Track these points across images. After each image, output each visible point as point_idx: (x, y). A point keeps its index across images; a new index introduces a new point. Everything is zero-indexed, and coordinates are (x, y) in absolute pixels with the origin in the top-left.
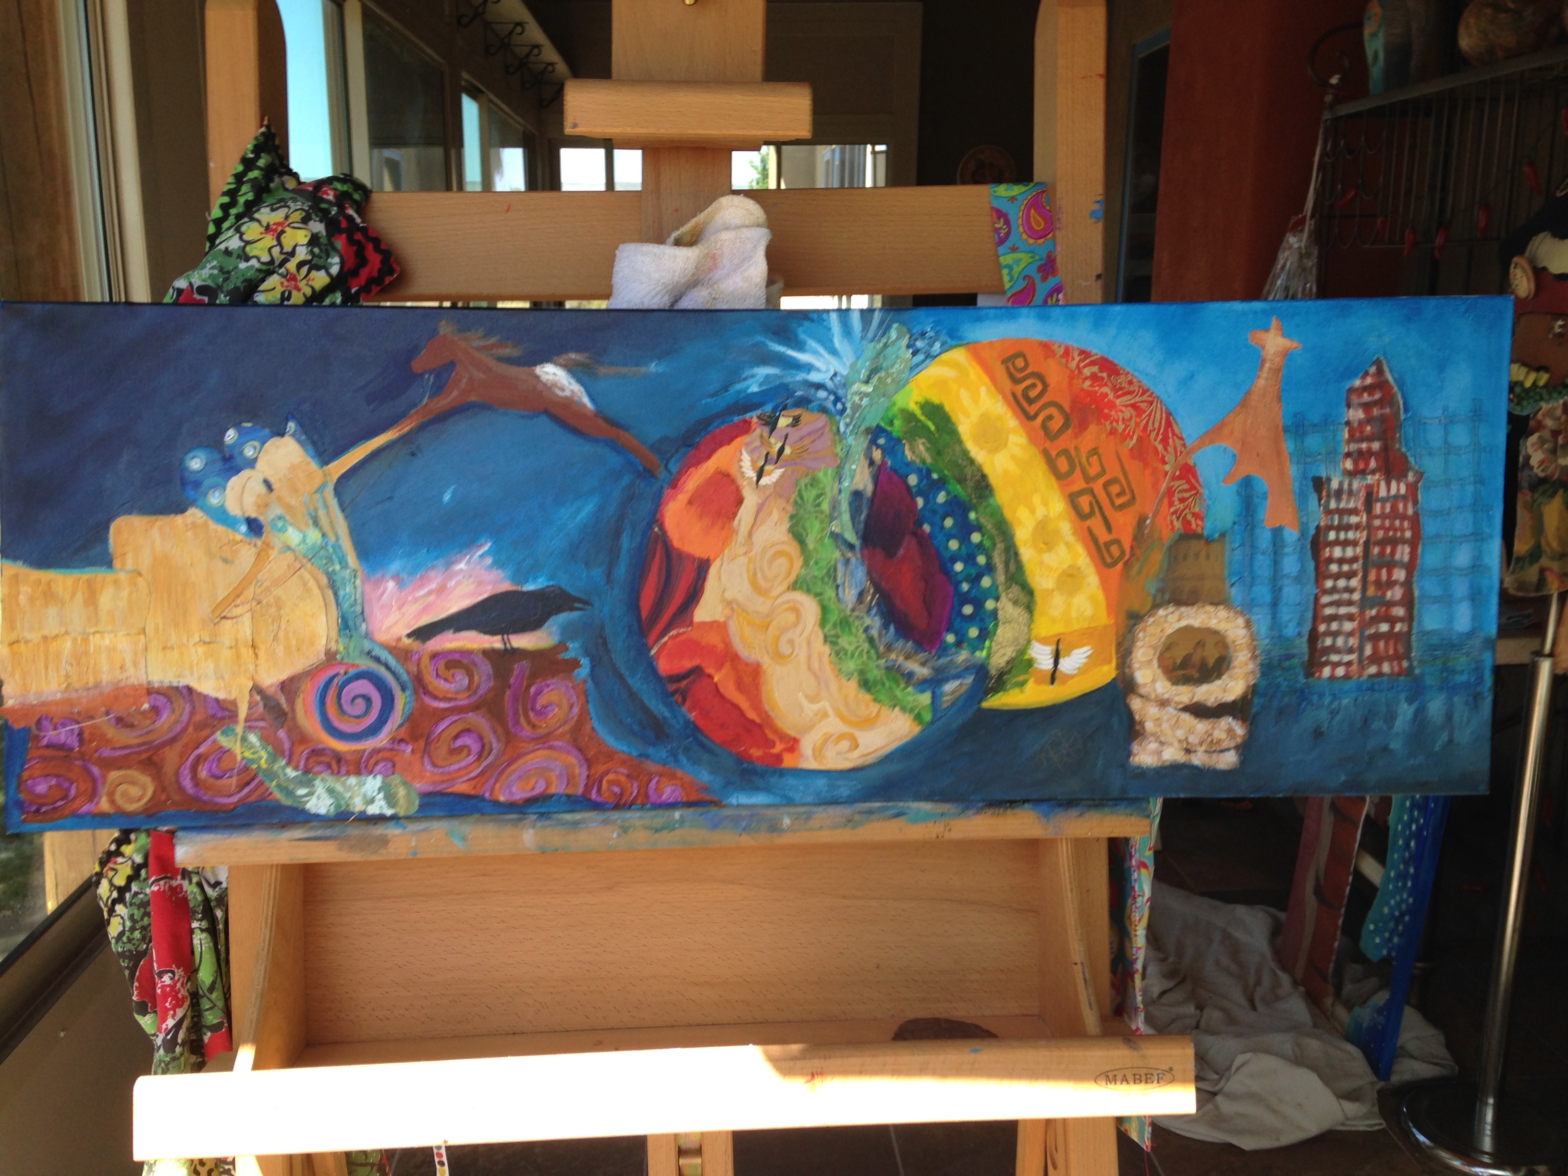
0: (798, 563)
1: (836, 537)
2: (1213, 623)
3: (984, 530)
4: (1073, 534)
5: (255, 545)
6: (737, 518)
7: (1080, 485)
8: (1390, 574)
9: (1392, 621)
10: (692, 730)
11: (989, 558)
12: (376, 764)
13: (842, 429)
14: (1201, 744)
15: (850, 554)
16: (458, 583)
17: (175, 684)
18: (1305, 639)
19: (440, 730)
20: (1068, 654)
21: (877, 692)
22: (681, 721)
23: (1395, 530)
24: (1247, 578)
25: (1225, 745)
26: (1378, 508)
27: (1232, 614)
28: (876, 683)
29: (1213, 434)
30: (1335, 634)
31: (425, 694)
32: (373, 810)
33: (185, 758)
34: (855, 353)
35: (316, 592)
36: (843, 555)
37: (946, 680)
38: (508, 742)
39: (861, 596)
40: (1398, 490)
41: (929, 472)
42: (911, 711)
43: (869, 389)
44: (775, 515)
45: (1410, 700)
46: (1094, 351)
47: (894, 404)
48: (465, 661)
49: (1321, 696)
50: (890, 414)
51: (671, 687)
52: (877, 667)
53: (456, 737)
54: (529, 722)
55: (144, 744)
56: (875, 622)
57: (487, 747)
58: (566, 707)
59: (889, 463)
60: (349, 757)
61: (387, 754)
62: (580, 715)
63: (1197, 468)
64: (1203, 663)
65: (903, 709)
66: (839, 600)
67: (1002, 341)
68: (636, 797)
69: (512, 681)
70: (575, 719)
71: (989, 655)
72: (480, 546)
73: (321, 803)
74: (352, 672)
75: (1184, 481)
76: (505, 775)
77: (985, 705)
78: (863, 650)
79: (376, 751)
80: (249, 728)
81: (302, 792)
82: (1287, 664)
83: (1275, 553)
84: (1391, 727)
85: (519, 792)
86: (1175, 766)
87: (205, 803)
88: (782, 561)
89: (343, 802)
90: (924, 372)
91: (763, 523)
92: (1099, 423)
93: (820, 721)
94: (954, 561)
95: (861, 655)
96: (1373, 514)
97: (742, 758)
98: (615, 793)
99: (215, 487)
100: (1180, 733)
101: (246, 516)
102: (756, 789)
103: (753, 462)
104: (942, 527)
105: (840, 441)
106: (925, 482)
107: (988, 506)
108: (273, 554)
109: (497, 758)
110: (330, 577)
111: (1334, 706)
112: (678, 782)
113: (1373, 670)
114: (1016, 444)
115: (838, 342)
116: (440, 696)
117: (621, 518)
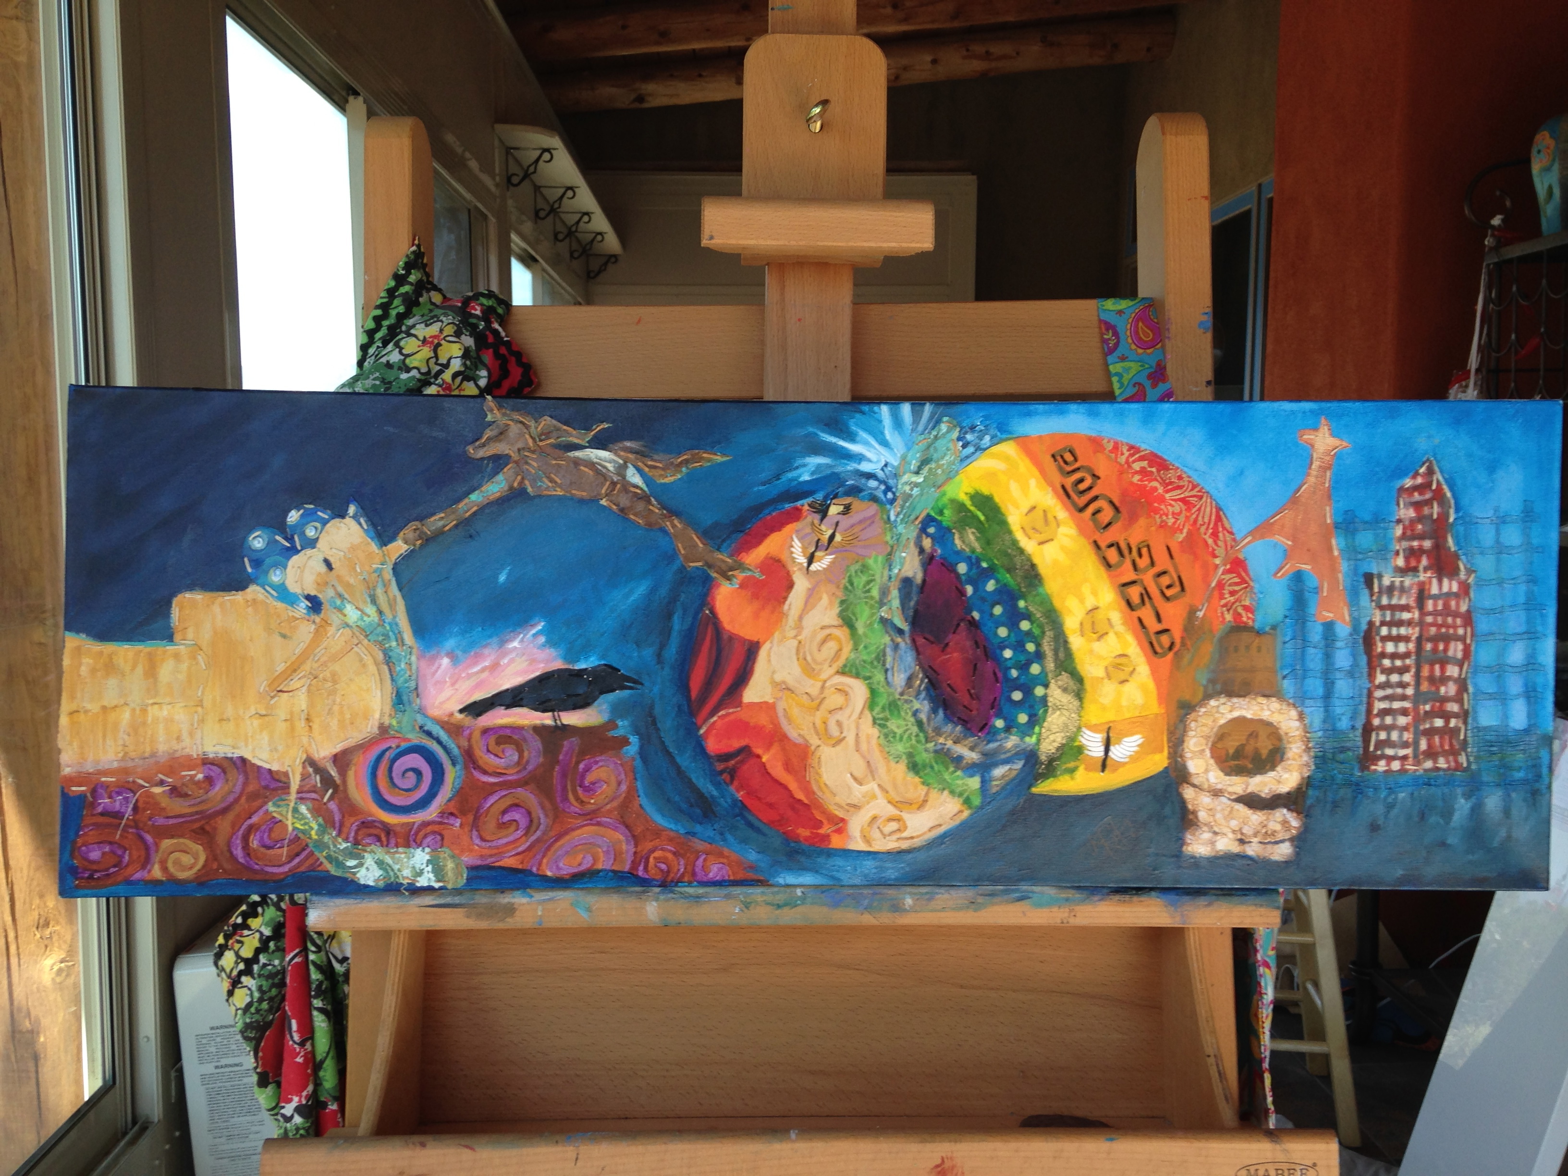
0: (848, 647)
1: (884, 621)
2: (1265, 715)
3: (1033, 619)
4: (1123, 624)
5: (314, 622)
6: (787, 603)
7: (1131, 576)
8: (1443, 670)
9: (1447, 716)
10: (741, 809)
11: (1038, 645)
12: (425, 837)
13: (893, 518)
14: (1255, 835)
15: (899, 640)
16: (512, 661)
17: (230, 755)
18: (1359, 732)
19: (488, 805)
20: (1119, 742)
21: (925, 775)
22: (729, 800)
23: (1448, 627)
24: (1300, 673)
25: (1280, 837)
26: (1430, 605)
27: (1284, 707)
28: (924, 766)
29: (1262, 530)
30: (1389, 729)
31: (475, 769)
32: (421, 882)
33: (236, 828)
34: (906, 445)
35: (372, 668)
36: (892, 640)
37: (996, 765)
38: (556, 817)
39: (910, 680)
40: (1450, 587)
41: (978, 560)
42: (960, 795)
43: (919, 479)
44: (825, 599)
45: (1467, 796)
46: (1143, 446)
47: (944, 494)
48: (515, 737)
49: (1376, 789)
50: (940, 504)
51: (720, 766)
52: (926, 750)
53: (504, 812)
54: (577, 799)
55: (197, 813)
56: (923, 706)
57: (535, 821)
58: (614, 784)
59: (939, 551)
60: (398, 829)
61: (436, 828)
62: (628, 792)
63: (1247, 561)
64: (1256, 754)
65: (952, 792)
66: (888, 683)
67: (1052, 436)
68: (683, 875)
69: (561, 757)
70: (624, 795)
71: (1039, 740)
72: (533, 626)
73: (370, 875)
74: (404, 745)
75: (1234, 575)
76: (553, 849)
77: (1034, 790)
78: (911, 734)
79: (425, 824)
80: (302, 799)
81: (351, 863)
82: (1341, 757)
83: (1327, 646)
84: (1448, 823)
85: (567, 867)
86: (1230, 857)
87: (255, 872)
88: (832, 646)
89: (392, 874)
90: (974, 463)
91: (813, 607)
92: (1149, 516)
93: (868, 803)
94: (1003, 648)
95: (909, 737)
96: (1426, 610)
97: (789, 838)
98: (662, 871)
99: (276, 565)
100: (1234, 824)
101: (306, 593)
102: (804, 869)
103: (804, 548)
104: (992, 615)
105: (891, 530)
106: (974, 571)
107: (1037, 595)
108: (331, 630)
109: (544, 834)
110: (386, 653)
111: (1390, 800)
112: (725, 861)
113: (1429, 764)
114: (1066, 536)
115: (888, 434)
116: (490, 771)
117: (673, 600)
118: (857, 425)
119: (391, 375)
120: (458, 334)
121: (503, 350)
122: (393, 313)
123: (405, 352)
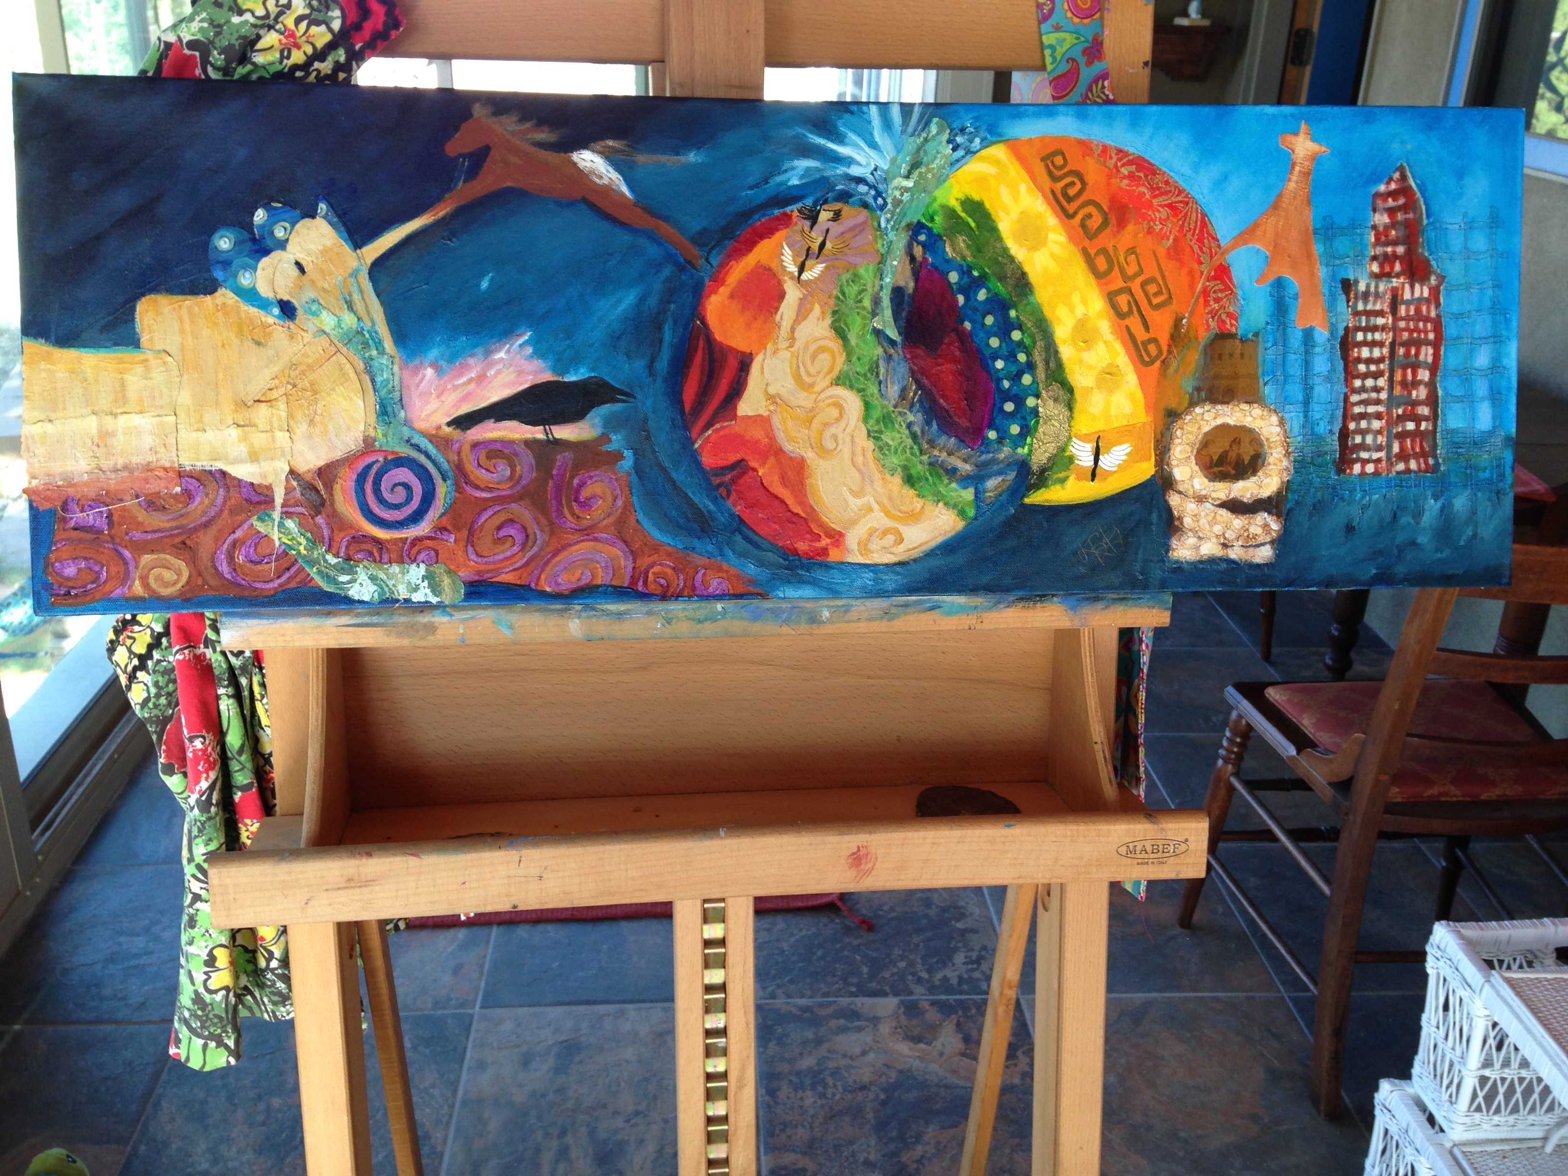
0: (841, 359)
2: (1248, 422)
3: (1024, 328)
4: (1112, 332)
5: (289, 328)
6: (779, 313)
7: (1119, 284)
8: (1414, 374)
9: (1418, 420)
10: (739, 524)
11: (1029, 355)
12: (419, 552)
13: (883, 225)
14: (1237, 539)
15: (892, 351)
16: (498, 372)
17: (208, 468)
18: (1336, 437)
19: (483, 519)
21: (920, 487)
22: (726, 515)
23: (1419, 331)
24: (1281, 379)
25: (1261, 540)
26: (1402, 310)
27: (1266, 412)
28: (919, 479)
29: (1245, 236)
30: (1363, 432)
31: (466, 484)
32: (417, 597)
33: (220, 543)
34: (896, 147)
35: (353, 379)
36: (885, 352)
37: (990, 476)
38: (552, 533)
39: (904, 391)
40: (1422, 293)
41: (970, 268)
42: (955, 506)
43: (909, 184)
44: (817, 309)
45: (1436, 497)
46: (1131, 150)
47: (935, 200)
48: (506, 451)
49: (1352, 492)
50: (931, 210)
51: (716, 481)
52: (920, 462)
53: (499, 528)
54: (573, 514)
55: (177, 528)
56: (917, 418)
57: (531, 537)
58: (610, 499)
59: (930, 260)
60: (391, 545)
61: (430, 543)
62: (625, 507)
63: (1231, 268)
64: (1239, 461)
65: (947, 504)
66: (882, 395)
67: (1041, 139)
68: (683, 589)
69: (554, 472)
70: (619, 511)
71: (1031, 451)
72: (519, 336)
73: (364, 590)
74: (391, 458)
75: (1219, 282)
76: (551, 565)
77: (1027, 501)
78: (905, 446)
79: (417, 540)
80: (287, 514)
81: (343, 578)
82: (1319, 461)
83: (1307, 352)
84: (1418, 523)
85: (567, 581)
86: (1212, 561)
87: (241, 589)
88: (825, 357)
89: (386, 589)
90: (965, 168)
91: (805, 317)
92: (1137, 223)
93: (865, 516)
94: (994, 359)
95: (904, 450)
96: (1399, 315)
97: (788, 552)
98: (662, 586)
99: (245, 267)
100: (1217, 529)
101: (278, 298)
102: (803, 582)
103: (795, 256)
104: (983, 324)
105: (881, 237)
106: (966, 279)
107: (1028, 304)
108: (306, 337)
109: (541, 550)
110: (368, 363)
111: (1364, 502)
112: (724, 575)
113: (1401, 467)
114: (1056, 243)
115: (878, 136)
116: (482, 486)
117: (662, 311)
118: (845, 125)
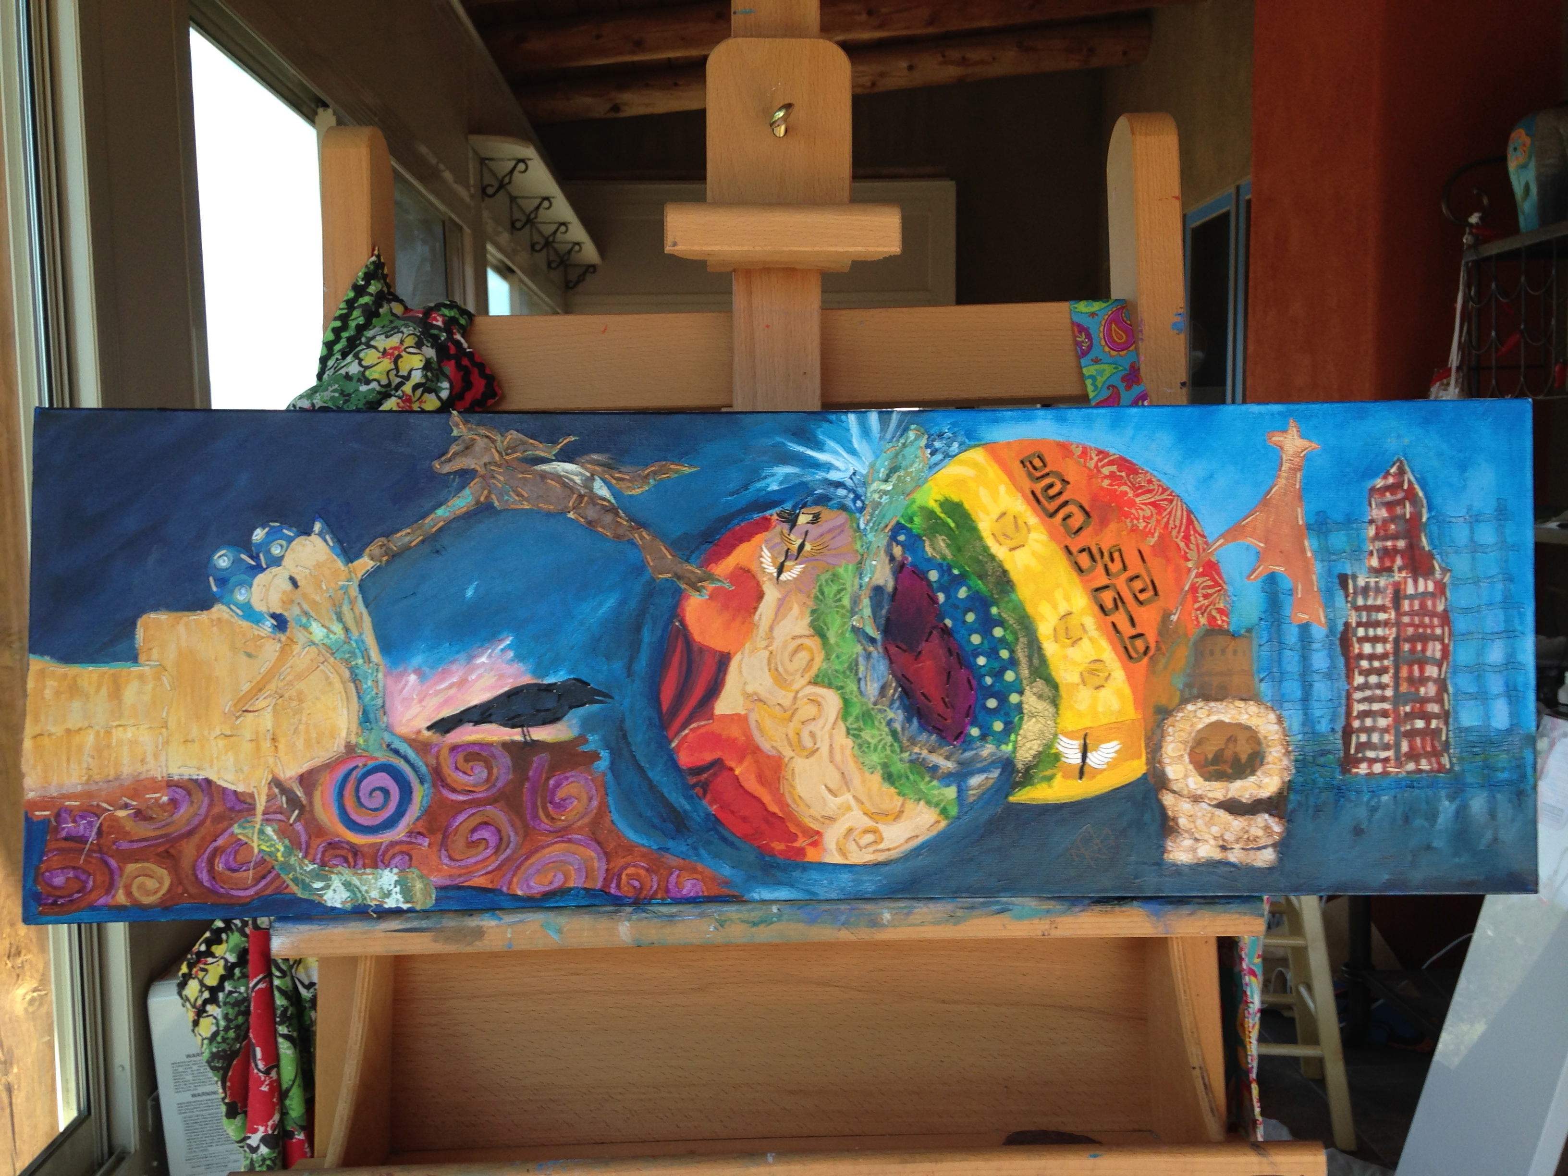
0: (820, 657)
1: (856, 630)
2: (1244, 719)
3: (1006, 625)
4: (1097, 629)
5: (280, 641)
6: (758, 613)
7: (1104, 580)
8: (1422, 670)
9: (1427, 717)
10: (714, 823)
11: (1012, 652)
12: (393, 857)
13: (862, 526)
14: (1237, 841)
15: (871, 649)
16: (480, 676)
17: (195, 777)
18: (1339, 735)
19: (457, 824)
20: (1096, 749)
21: (901, 785)
22: (702, 815)
23: (1425, 627)
24: (1277, 676)
25: (1262, 843)
26: (1406, 605)
27: (1262, 710)
28: (900, 777)
29: (1234, 532)
30: (1369, 731)
31: (443, 787)
32: (389, 903)
33: (202, 851)
34: (874, 453)
35: (338, 686)
36: (865, 649)
37: (972, 774)
38: (526, 835)
39: (883, 690)
40: (1426, 587)
41: (950, 568)
42: (937, 805)
43: (888, 487)
44: (796, 609)
45: (1452, 798)
46: (1112, 451)
47: (914, 502)
48: (484, 754)
49: (1358, 792)
50: (909, 512)
51: (692, 780)
52: (901, 760)
53: (474, 830)
54: (548, 815)
55: (161, 836)
56: (897, 716)
57: (505, 841)
58: (585, 800)
59: (910, 559)
60: (366, 849)
61: (404, 848)
62: (600, 808)
63: (1220, 564)
64: (1236, 760)
65: (928, 803)
66: (861, 693)
67: (1020, 442)
68: (656, 892)
69: (531, 773)
70: (595, 811)
71: (1015, 748)
72: (502, 640)
73: (337, 896)
74: (371, 764)
75: (1207, 578)
76: (523, 868)
77: (1012, 799)
78: (886, 744)
79: (393, 844)
80: (268, 821)
81: (318, 885)
82: (1322, 760)
83: (1303, 648)
84: (1432, 826)
85: (537, 886)
86: (1212, 865)
87: (221, 896)
88: (803, 656)
89: (359, 895)
90: (943, 471)
91: (784, 616)
92: (1119, 521)
93: (844, 815)
94: (976, 655)
95: (884, 747)
96: (1402, 611)
97: (764, 852)
98: (635, 888)
99: (241, 584)
100: (1215, 830)
101: (271, 611)
102: (779, 883)
103: (774, 558)
104: (964, 622)
105: (861, 538)
106: (946, 578)
107: (1010, 601)
108: (297, 649)
109: (514, 852)
110: (353, 671)
111: (1373, 803)
112: (699, 877)
113: (1411, 766)
114: (1037, 541)
115: (856, 443)
116: (459, 789)
117: (642, 612)
118: (824, 434)
119: (350, 387)
120: (419, 345)
121: (465, 362)
122: (353, 324)
123: (364, 363)
